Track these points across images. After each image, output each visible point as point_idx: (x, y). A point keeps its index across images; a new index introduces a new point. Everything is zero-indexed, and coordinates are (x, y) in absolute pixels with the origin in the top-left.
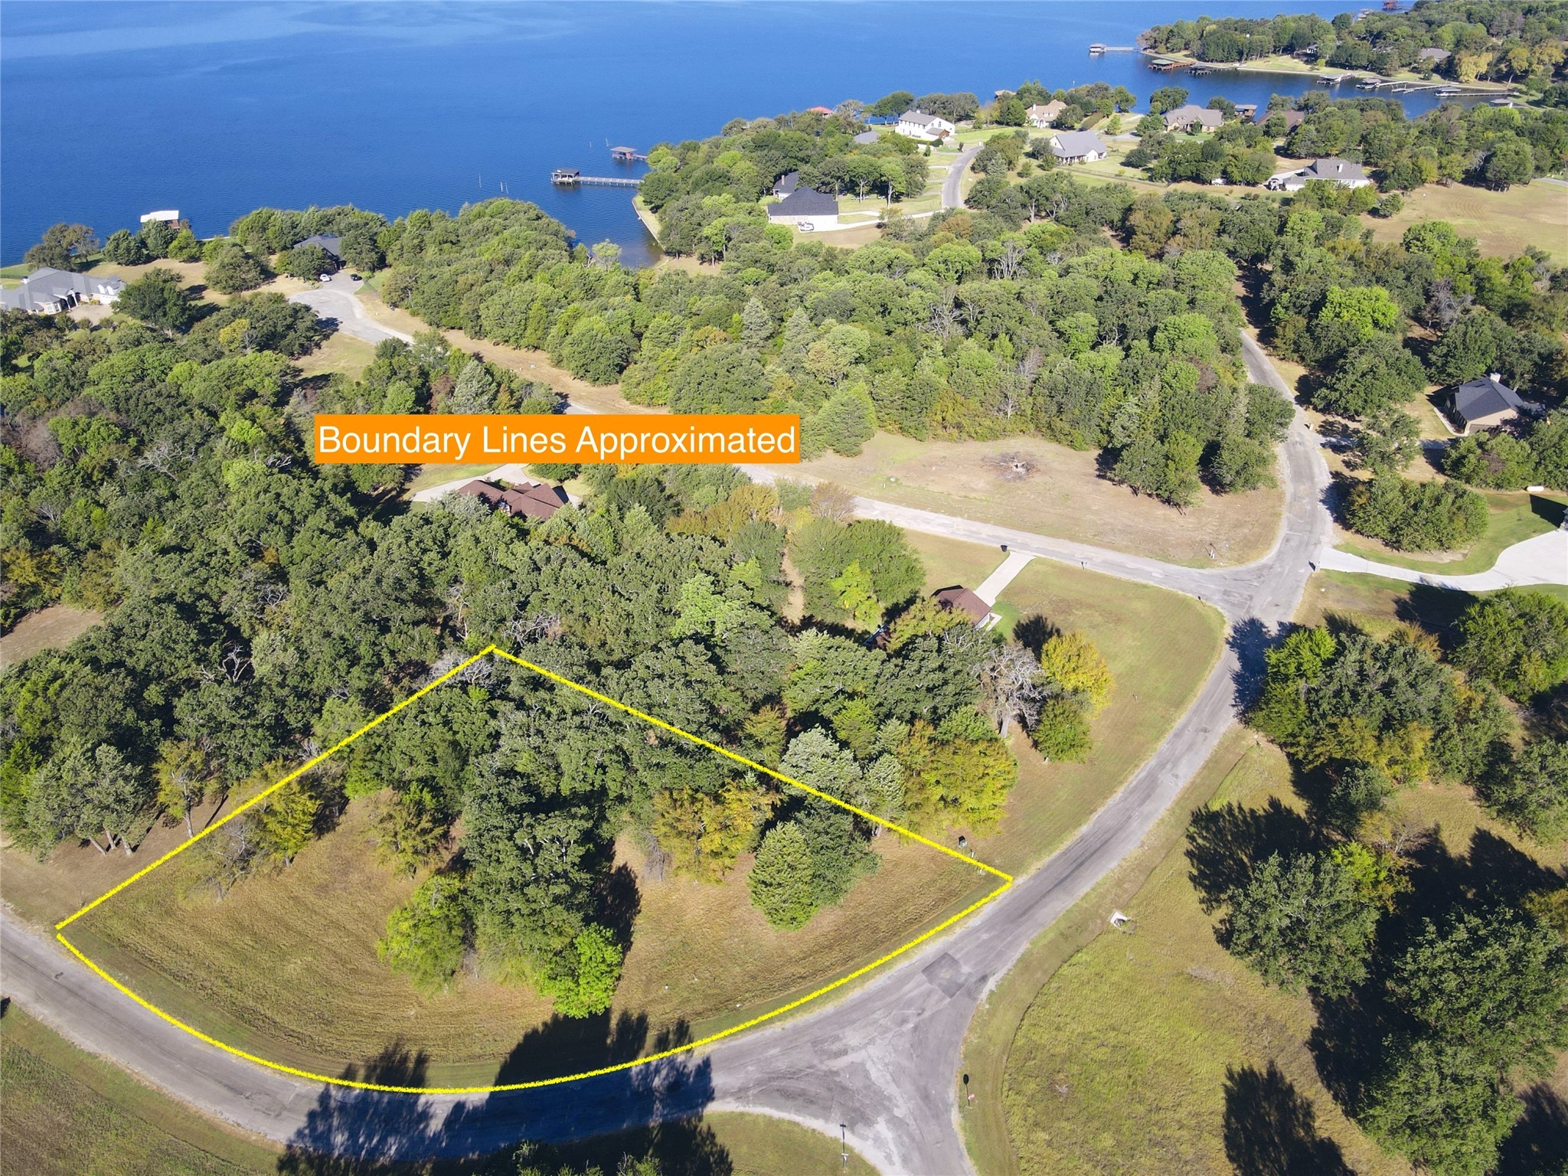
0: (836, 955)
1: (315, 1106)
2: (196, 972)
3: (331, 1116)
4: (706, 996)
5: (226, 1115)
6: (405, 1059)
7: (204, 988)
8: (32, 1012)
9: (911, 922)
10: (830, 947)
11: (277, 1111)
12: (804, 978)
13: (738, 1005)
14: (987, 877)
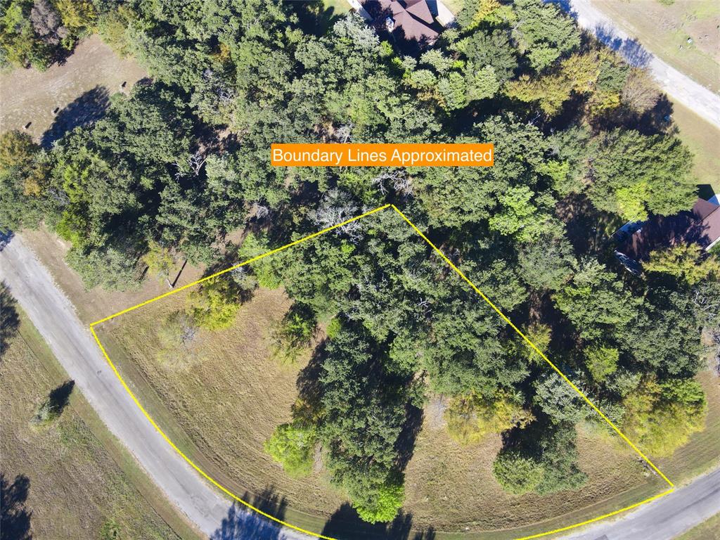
1: (226, 516)
2: (169, 393)
3: (233, 527)
4: (449, 513)
5: (181, 506)
6: (275, 499)
7: (173, 408)
8: (85, 395)
9: (589, 500)
11: (206, 512)
13: (467, 528)
14: (649, 479)
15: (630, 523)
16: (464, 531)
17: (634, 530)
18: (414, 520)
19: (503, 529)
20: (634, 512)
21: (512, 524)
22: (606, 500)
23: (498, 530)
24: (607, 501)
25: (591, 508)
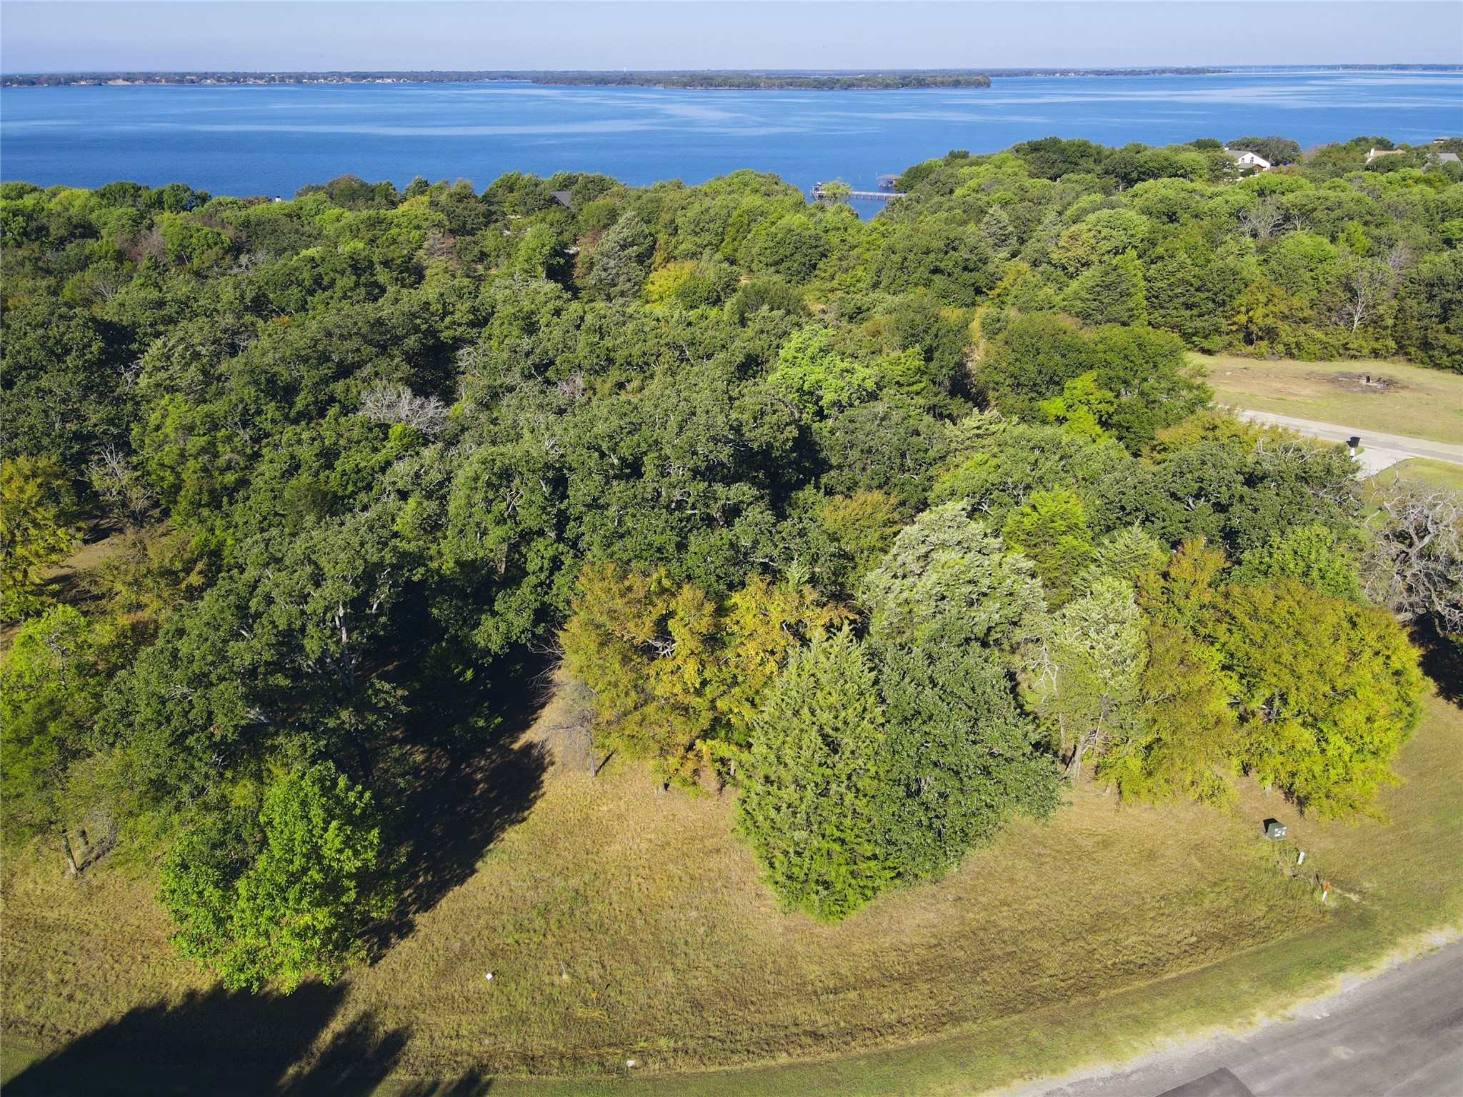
0: (918, 1001)
4: (568, 1020)
9: (1129, 970)
10: (908, 981)
12: (816, 1036)
13: (631, 1063)
14: (1342, 913)
15: (1316, 1030)
16: (621, 1070)
17: (1342, 1053)
18: (418, 1044)
19: (783, 1059)
20: (1321, 997)
21: (825, 1045)
22: (1193, 968)
23: (760, 1063)
24: (1204, 970)
25: (1140, 991)
